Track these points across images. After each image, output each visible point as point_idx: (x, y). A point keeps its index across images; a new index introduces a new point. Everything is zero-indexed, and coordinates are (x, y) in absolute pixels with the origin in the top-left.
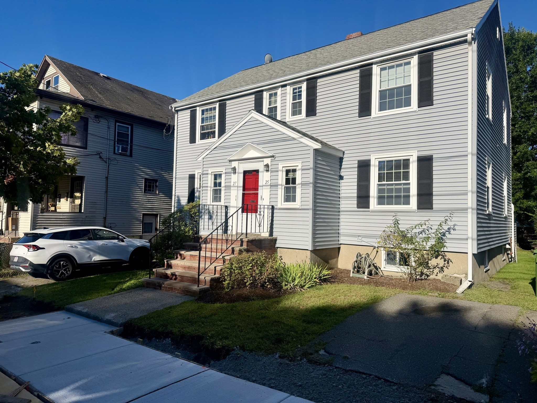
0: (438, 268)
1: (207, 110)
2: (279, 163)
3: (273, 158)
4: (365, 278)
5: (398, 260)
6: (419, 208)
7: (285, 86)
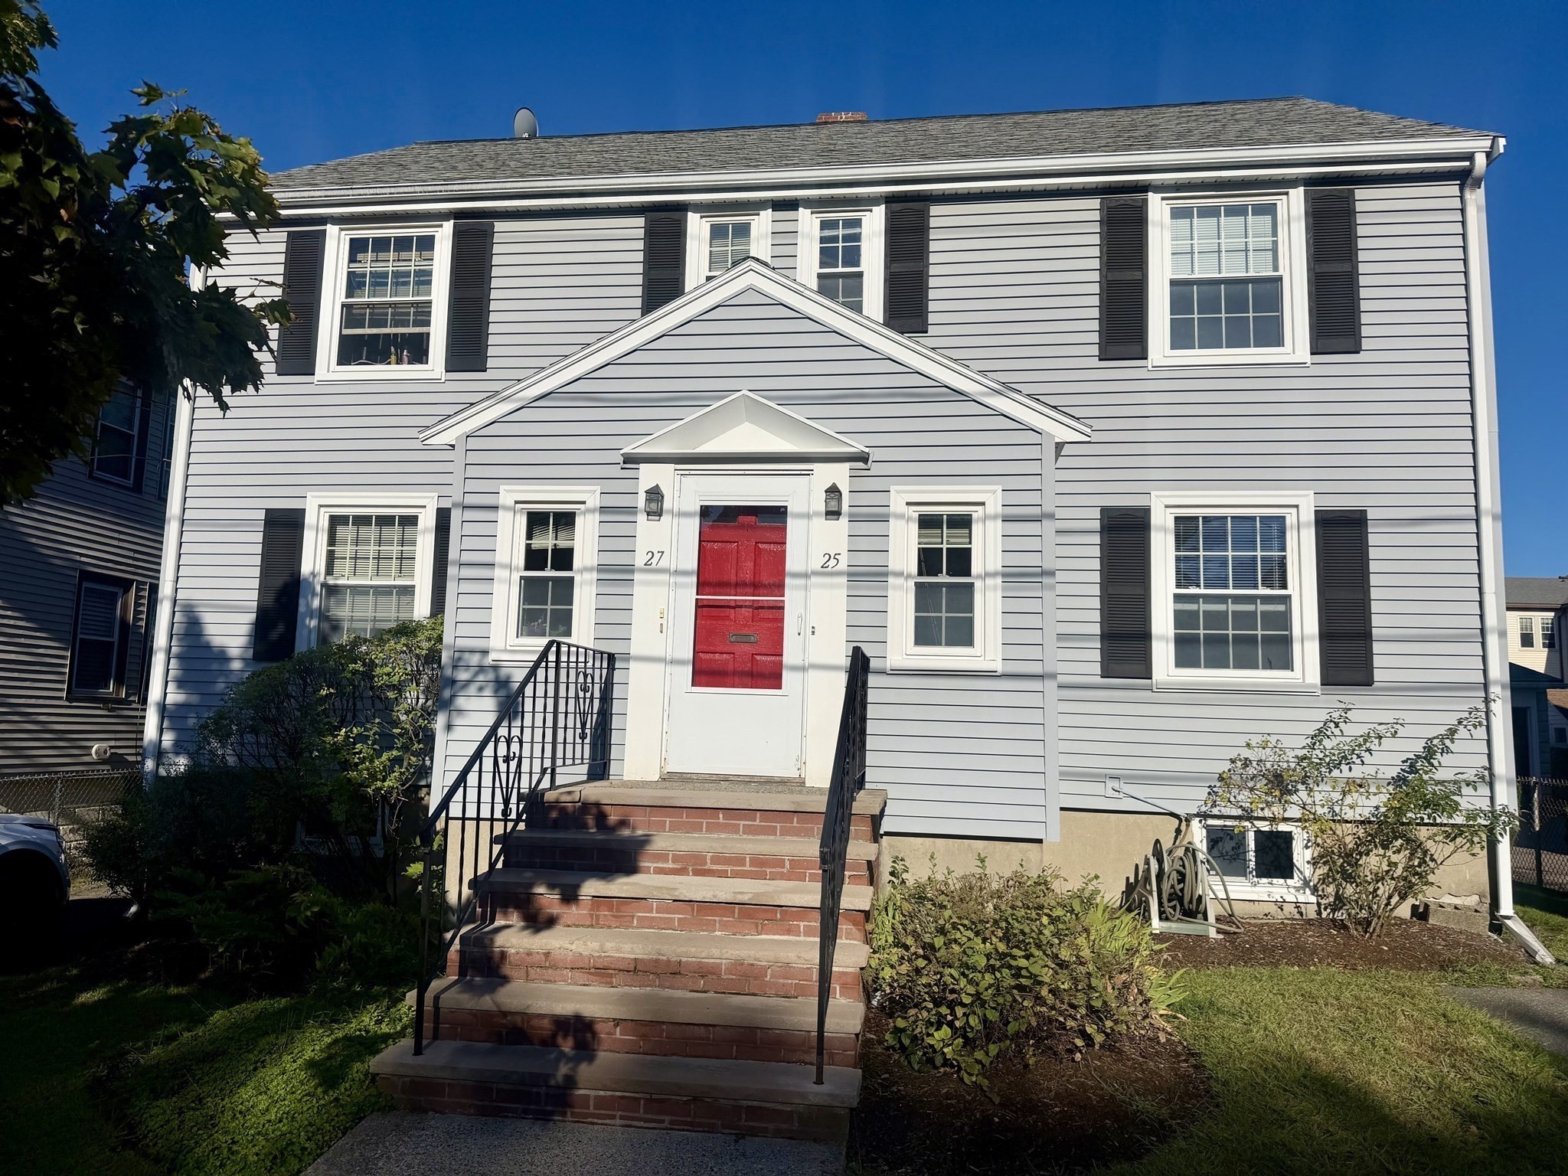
0: (1393, 879)
1: (381, 245)
2: (892, 488)
3: (861, 465)
4: (1213, 933)
5: (1254, 859)
6: (1326, 682)
7: (792, 205)
